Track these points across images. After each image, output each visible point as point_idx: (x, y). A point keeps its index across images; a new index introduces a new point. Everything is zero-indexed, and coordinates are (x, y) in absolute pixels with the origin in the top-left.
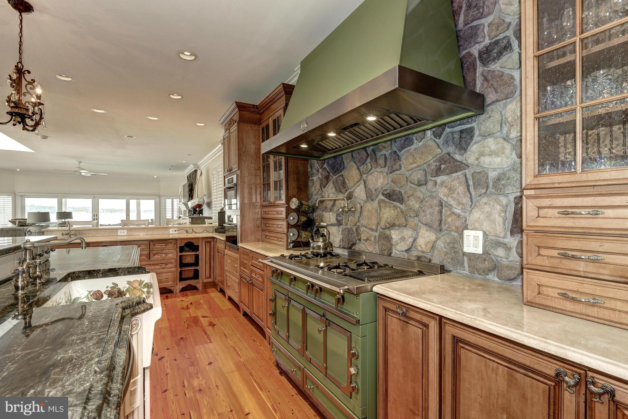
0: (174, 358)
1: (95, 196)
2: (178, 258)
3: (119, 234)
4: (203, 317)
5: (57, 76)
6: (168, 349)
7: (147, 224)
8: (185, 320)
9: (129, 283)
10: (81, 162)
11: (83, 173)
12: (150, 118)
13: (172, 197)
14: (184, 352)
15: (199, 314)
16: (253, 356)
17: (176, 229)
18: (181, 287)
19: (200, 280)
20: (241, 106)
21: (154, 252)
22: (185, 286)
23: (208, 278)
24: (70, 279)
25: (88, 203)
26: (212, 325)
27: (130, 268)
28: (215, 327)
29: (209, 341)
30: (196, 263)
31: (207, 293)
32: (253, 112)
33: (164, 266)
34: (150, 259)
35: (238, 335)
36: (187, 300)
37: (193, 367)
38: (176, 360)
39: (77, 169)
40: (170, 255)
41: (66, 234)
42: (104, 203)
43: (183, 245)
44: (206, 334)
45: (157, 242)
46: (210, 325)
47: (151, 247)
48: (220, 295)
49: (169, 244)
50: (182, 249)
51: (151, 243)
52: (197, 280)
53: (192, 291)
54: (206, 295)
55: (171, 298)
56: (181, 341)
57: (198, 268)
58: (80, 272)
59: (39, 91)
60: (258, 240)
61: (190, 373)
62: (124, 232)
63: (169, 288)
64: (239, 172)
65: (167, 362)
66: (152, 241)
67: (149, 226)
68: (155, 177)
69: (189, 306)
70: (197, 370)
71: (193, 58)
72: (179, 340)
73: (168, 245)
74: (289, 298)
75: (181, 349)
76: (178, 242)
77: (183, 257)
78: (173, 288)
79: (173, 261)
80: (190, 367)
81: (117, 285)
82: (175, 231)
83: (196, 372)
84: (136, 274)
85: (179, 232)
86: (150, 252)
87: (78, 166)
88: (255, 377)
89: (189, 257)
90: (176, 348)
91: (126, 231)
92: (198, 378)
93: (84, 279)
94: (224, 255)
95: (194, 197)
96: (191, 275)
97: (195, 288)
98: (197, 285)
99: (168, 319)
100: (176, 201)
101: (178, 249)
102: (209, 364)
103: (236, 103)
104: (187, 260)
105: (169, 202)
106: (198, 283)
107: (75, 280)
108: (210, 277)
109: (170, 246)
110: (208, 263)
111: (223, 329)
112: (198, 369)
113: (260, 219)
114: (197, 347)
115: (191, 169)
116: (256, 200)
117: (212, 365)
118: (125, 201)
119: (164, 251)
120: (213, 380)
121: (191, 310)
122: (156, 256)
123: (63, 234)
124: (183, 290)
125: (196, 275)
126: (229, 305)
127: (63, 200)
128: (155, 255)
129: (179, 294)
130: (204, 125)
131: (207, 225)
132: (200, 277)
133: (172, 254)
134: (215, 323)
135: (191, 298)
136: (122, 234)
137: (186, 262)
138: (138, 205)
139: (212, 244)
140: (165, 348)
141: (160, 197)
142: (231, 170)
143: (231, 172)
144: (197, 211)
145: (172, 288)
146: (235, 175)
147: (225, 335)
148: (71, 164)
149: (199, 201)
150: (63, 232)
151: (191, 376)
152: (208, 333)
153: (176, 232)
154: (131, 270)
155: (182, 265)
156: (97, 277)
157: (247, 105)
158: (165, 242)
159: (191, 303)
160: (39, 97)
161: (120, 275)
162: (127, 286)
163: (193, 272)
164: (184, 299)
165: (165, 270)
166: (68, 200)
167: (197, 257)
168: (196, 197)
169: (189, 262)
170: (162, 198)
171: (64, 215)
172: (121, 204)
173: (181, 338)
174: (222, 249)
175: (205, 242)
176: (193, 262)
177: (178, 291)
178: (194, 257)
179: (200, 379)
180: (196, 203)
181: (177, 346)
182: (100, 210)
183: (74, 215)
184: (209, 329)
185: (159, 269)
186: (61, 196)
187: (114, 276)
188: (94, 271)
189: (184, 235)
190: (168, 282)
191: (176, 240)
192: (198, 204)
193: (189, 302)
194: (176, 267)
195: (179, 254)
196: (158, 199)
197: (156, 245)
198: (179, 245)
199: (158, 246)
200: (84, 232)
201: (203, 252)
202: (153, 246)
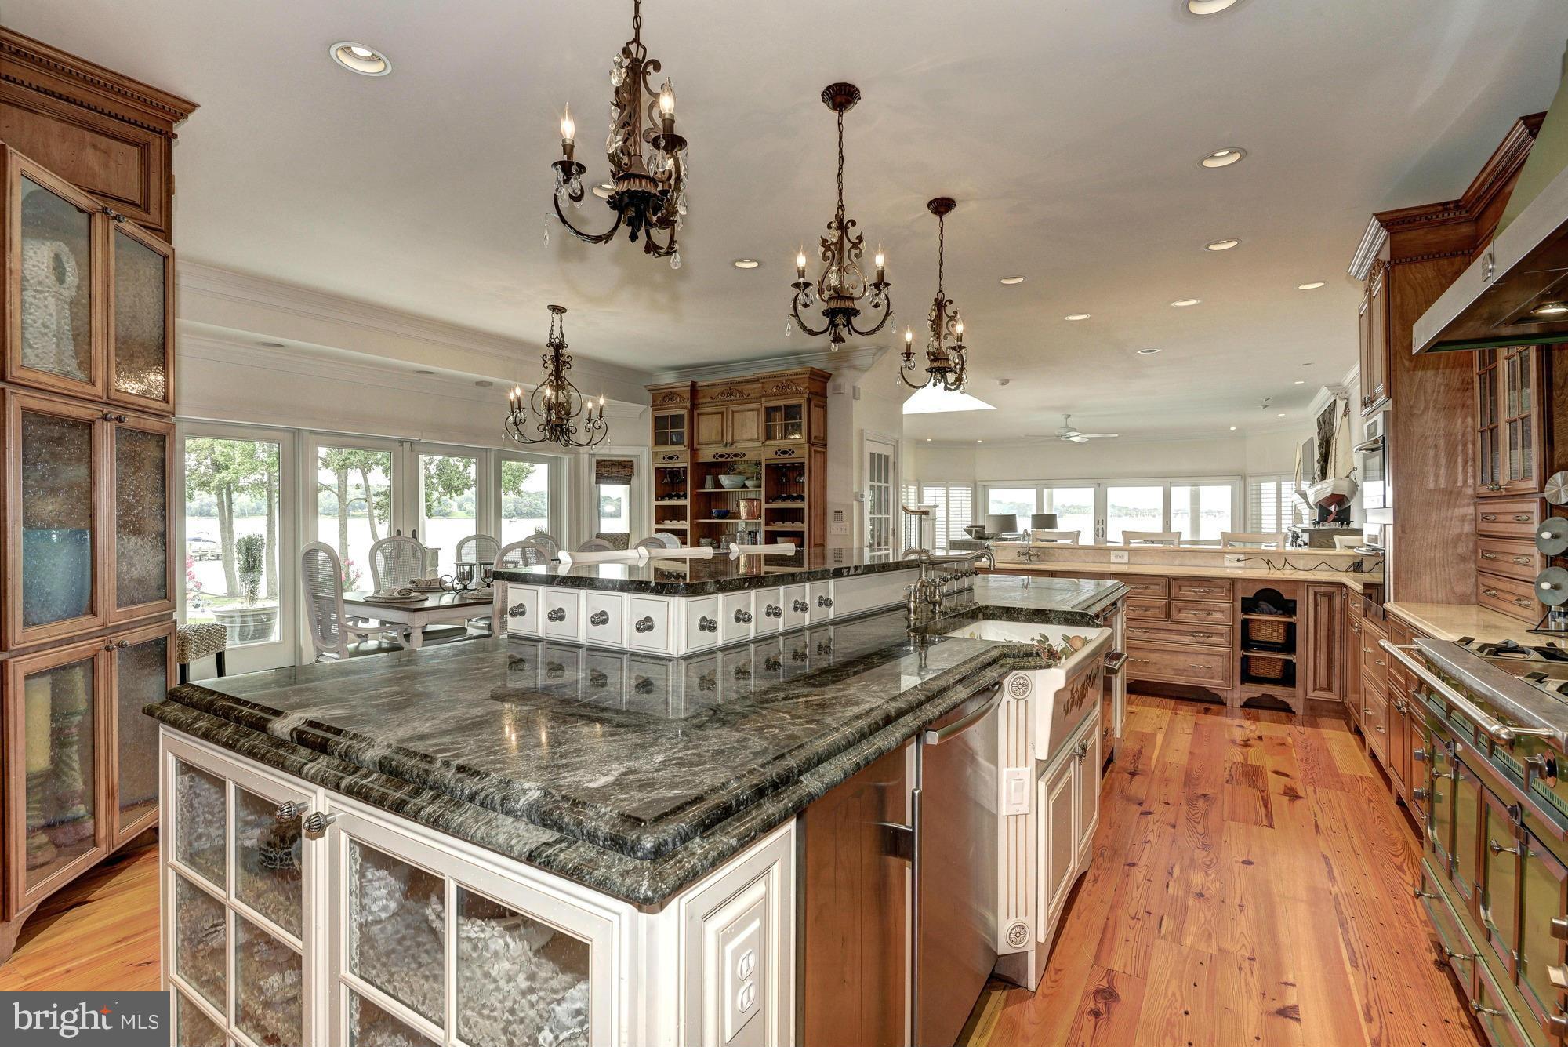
0: (1172, 822)
1: (1100, 484)
2: (1239, 626)
3: (1113, 559)
4: (1277, 772)
5: (1004, 282)
6: (1167, 803)
7: (1176, 542)
8: (1227, 765)
9: (1066, 638)
10: (1069, 416)
11: (1076, 438)
12: (1178, 304)
13: (1279, 476)
14: (1197, 820)
15: (1269, 763)
16: (1374, 896)
17: (1241, 557)
18: (1246, 696)
19: (1299, 690)
20: (1393, 222)
21: (1180, 604)
22: (1256, 695)
23: (1321, 689)
24: (981, 616)
25: (1085, 496)
26: (1292, 794)
27: (1069, 612)
28: (1298, 803)
29: (1265, 822)
30: (1289, 646)
31: (1314, 725)
32: (1444, 222)
33: (1202, 639)
34: (1169, 617)
35: (1356, 840)
36: (1253, 728)
37: (1205, 853)
38: (1174, 827)
39: (1062, 431)
40: (1217, 616)
41: (1024, 554)
42: (1117, 495)
43: (1250, 595)
44: (1266, 806)
45: (1187, 583)
46: (1285, 794)
47: (1172, 591)
48: (1352, 739)
49: (1216, 590)
50: (1249, 605)
51: (1173, 583)
52: (1290, 690)
53: (1275, 713)
54: (1309, 730)
55: (1218, 714)
56: (1201, 802)
57: (1293, 658)
58: (997, 608)
59: (960, 328)
60: (1463, 600)
61: (1192, 860)
62: (1123, 557)
63: (1216, 692)
64: (1389, 405)
65: (1154, 824)
66: (1176, 578)
67: (1182, 546)
68: (1233, 428)
69: (1252, 742)
70: (1211, 861)
71: (1237, 157)
72: (1200, 797)
73: (1212, 592)
74: (1455, 755)
75: (1193, 812)
76: (1239, 586)
77: (1252, 626)
78: (1225, 693)
79: (1225, 630)
80: (1197, 851)
81: (1047, 639)
82: (1239, 561)
83: (1208, 863)
84: (1077, 625)
85: (1250, 563)
86: (1169, 603)
87: (1064, 425)
88: (1351, 935)
89: (1268, 623)
90: (1184, 808)
91: (1126, 554)
92: (1207, 875)
93: (1001, 620)
94: (1360, 632)
95: (1328, 476)
96: (1276, 672)
97: (1285, 708)
98: (1291, 702)
99: (1191, 753)
100: (1288, 487)
101: (1239, 605)
102: (1244, 862)
103: (1378, 215)
104: (1262, 633)
105: (1268, 489)
106: (1295, 699)
107: (988, 619)
108: (1329, 688)
109: (1217, 594)
110: (1325, 649)
111: (1319, 815)
112: (1215, 861)
113: (1473, 538)
114: (1232, 824)
115: (1322, 399)
116: (1465, 481)
117: (1251, 867)
118: (1160, 489)
119: (1203, 605)
120: (1238, 892)
121: (1251, 751)
122: (1184, 615)
123: (1019, 554)
124: (1249, 704)
125: (1288, 677)
126: (1368, 770)
127: (1045, 491)
128: (1180, 610)
129: (1239, 712)
130: (1322, 284)
131: (1338, 550)
132: (1297, 684)
133: (1223, 615)
134: (1301, 792)
135: (1266, 727)
136: (1120, 560)
137: (1260, 639)
138: (1195, 499)
139: (1337, 601)
140: (1162, 800)
141: (1244, 478)
142: (1372, 402)
143: (1375, 405)
144: (1330, 513)
145: (1223, 695)
146: (1381, 415)
147: (1317, 827)
148: (1053, 421)
149: (1335, 487)
150: (1019, 550)
151: (1192, 865)
152: (1274, 807)
153: (1242, 564)
154: (1069, 616)
155: (1247, 643)
156: (1017, 620)
157: (1417, 212)
158: (1205, 584)
159: (1260, 738)
160: (960, 338)
161: (1052, 623)
162: (1064, 644)
163: (1279, 666)
164: (1247, 723)
165: (1205, 649)
166: (1055, 491)
167: (1290, 629)
168: (1332, 475)
169: (1268, 639)
170: (1249, 480)
171: (1045, 521)
172: (1150, 496)
173: (1204, 795)
174: (1357, 615)
175: (1316, 594)
176: (1281, 640)
177: (1237, 704)
178: (1281, 628)
179: (1210, 878)
180: (1328, 492)
181: (1188, 804)
182: (1110, 510)
183: (1059, 521)
184: (1279, 803)
185: (1190, 643)
186: (1042, 483)
187: (1042, 622)
188: (1014, 608)
189: (1261, 572)
190: (1212, 678)
191: (1233, 581)
192: (1333, 495)
193: (1258, 734)
194: (1231, 644)
195: (1240, 616)
196: (1239, 484)
197: (1183, 588)
198: (1240, 596)
199: (1188, 592)
200: (1051, 551)
201: (1305, 619)
202: (1177, 590)
